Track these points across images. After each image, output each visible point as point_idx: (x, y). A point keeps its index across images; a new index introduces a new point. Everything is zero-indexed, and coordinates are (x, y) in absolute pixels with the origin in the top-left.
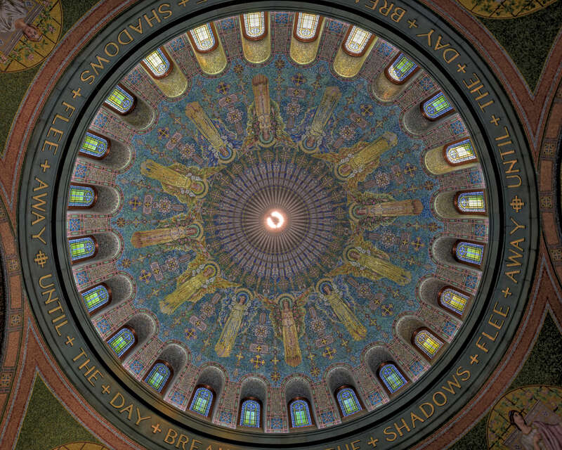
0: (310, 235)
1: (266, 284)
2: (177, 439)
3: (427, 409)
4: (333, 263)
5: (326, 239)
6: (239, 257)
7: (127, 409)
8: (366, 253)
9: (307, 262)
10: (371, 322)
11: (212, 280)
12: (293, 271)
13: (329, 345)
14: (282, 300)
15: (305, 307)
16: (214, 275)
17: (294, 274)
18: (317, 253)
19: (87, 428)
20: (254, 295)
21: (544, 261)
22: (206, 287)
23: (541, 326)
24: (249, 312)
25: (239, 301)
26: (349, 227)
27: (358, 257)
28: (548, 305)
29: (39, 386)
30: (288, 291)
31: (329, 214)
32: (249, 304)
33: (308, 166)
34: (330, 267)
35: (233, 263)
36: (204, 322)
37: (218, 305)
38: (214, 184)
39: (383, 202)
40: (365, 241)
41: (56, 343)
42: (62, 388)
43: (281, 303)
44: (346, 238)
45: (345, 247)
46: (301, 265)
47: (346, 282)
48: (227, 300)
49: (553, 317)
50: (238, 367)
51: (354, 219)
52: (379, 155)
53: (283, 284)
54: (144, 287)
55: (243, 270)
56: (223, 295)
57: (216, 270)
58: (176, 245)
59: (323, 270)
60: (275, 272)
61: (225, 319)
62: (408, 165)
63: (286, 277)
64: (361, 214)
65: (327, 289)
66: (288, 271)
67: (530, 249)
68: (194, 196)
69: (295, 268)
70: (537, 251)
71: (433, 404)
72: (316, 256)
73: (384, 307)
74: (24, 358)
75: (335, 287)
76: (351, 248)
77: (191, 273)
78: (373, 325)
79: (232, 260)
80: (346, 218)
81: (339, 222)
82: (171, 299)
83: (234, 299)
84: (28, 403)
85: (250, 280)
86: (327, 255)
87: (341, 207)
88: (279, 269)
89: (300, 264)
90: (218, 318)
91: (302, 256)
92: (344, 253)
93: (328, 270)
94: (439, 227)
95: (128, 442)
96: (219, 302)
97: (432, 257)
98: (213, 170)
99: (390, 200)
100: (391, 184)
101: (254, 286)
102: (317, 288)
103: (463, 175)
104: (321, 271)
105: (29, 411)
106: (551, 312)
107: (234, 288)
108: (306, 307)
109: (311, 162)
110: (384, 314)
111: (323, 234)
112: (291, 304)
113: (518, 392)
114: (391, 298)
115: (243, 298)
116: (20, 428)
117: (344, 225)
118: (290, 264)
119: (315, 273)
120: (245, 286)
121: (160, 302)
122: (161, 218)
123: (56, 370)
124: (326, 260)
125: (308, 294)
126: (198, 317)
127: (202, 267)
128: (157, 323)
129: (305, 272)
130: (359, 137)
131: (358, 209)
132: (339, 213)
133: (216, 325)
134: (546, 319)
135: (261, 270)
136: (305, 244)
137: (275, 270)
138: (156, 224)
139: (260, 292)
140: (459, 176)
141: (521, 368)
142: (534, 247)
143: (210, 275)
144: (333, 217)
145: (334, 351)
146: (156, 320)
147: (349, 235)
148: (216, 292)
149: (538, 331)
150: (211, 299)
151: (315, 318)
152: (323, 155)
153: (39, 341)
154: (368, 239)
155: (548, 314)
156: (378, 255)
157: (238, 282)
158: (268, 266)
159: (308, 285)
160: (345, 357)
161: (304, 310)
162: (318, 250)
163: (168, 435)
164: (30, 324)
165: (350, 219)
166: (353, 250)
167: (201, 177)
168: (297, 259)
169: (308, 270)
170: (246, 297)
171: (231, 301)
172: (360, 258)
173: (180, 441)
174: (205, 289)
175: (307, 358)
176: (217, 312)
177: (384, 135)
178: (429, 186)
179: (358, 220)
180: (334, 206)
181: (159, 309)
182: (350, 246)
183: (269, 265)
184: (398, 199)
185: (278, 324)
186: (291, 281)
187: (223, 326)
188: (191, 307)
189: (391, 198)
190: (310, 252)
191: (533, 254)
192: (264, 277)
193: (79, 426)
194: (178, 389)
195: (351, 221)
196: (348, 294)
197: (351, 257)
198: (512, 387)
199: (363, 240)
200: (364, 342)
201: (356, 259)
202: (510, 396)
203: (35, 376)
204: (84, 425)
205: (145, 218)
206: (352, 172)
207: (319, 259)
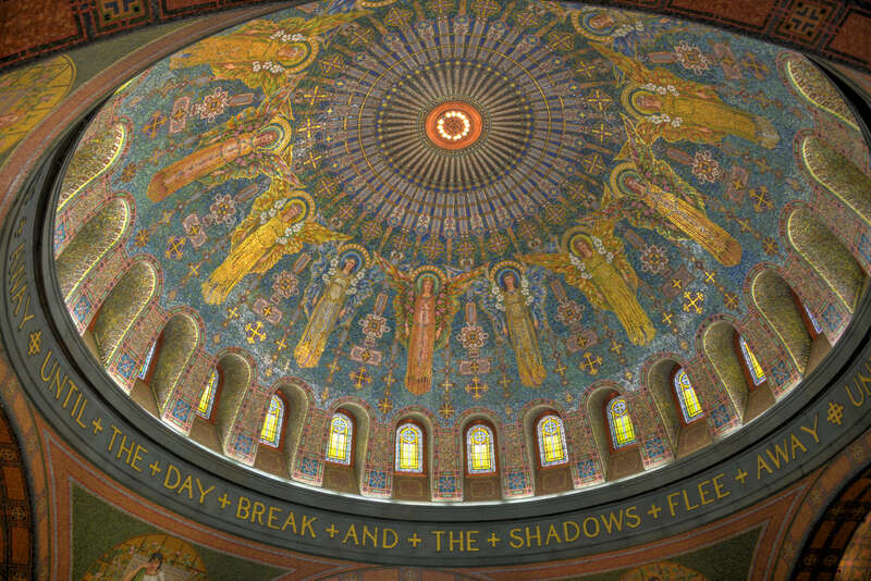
0: (517, 175)
1: (400, 242)
2: (251, 510)
3: (572, 530)
4: (539, 241)
5: (544, 194)
6: (358, 183)
7: (185, 485)
8: (605, 255)
9: (490, 220)
10: (557, 367)
11: (298, 228)
12: (458, 229)
13: (480, 376)
14: (423, 277)
15: (461, 299)
16: (302, 216)
17: (460, 234)
18: (516, 212)
19: (143, 520)
20: (372, 257)
21: (802, 487)
22: (284, 241)
23: (743, 532)
24: (358, 288)
25: (342, 266)
26: (598, 195)
27: (589, 254)
28: (767, 522)
29: (79, 495)
30: (439, 262)
31: (573, 155)
32: (361, 275)
33: (571, 56)
34: (530, 245)
35: (343, 195)
36: (278, 308)
37: (304, 275)
38: (333, 42)
39: (683, 198)
40: (614, 234)
41: (83, 441)
42: (106, 489)
43: (419, 281)
44: (582, 211)
45: (573, 226)
46: (476, 222)
47: (547, 283)
48: (322, 266)
49: (762, 534)
50: (330, 385)
51: (615, 188)
52: (727, 132)
53: (433, 249)
54: (174, 267)
55: (360, 208)
56: (315, 256)
57: (308, 207)
58: (231, 171)
59: (516, 245)
60: (424, 222)
61: (315, 300)
62: (763, 189)
63: (441, 237)
64: (633, 190)
65: (509, 280)
66: (449, 226)
67: (801, 466)
68: (281, 69)
69: (463, 225)
70: (804, 476)
71: (581, 528)
72: (512, 215)
73: (587, 356)
74: (52, 473)
75: (525, 283)
76: (583, 233)
77: (259, 218)
78: (559, 373)
79: (341, 188)
80: (601, 179)
81: (584, 177)
82: (219, 275)
83: (335, 262)
84: (71, 515)
85: (371, 230)
86: (535, 222)
87: (603, 154)
88: (432, 219)
89: (476, 220)
90: (302, 298)
91: (486, 207)
92: (567, 235)
93: (525, 250)
94: (738, 309)
95: (195, 527)
96: (307, 269)
97: (699, 336)
98: (339, 19)
99: (697, 207)
100: (715, 187)
101: (375, 242)
102: (493, 272)
103: (824, 294)
104: (511, 245)
105: (76, 521)
106: (765, 528)
107: (338, 242)
108: (463, 299)
109: (582, 52)
110: (582, 367)
111: (542, 183)
112: (437, 286)
113: (674, 567)
114: (605, 349)
115: (350, 263)
116: (71, 539)
117: (590, 188)
118: (456, 213)
119: (498, 244)
120: (358, 239)
121: (203, 286)
122: (203, 130)
123: (93, 472)
124: (527, 230)
125: (473, 277)
126: (268, 301)
127: (279, 204)
128: (201, 325)
129: (481, 237)
130: (708, 78)
131: (633, 178)
132: (593, 165)
133: (297, 313)
134: (754, 531)
135: (397, 214)
136: (499, 187)
137: (424, 219)
138: (196, 143)
139: (385, 254)
140: (817, 288)
141: (694, 550)
142: (806, 469)
143: (294, 218)
144: (577, 164)
145: (485, 388)
146: (198, 320)
147: (592, 210)
148: (301, 252)
149: (737, 534)
150: (292, 265)
151: (472, 324)
152: (616, 54)
153: (64, 450)
154: (621, 236)
155: (760, 528)
156: (622, 271)
157: (345, 231)
158: (411, 208)
159: (478, 264)
160: (497, 404)
161: (456, 303)
162: (520, 207)
163: (240, 508)
164: (48, 436)
165: (608, 184)
166: (584, 236)
167: (306, 33)
168: (474, 210)
169: (487, 236)
170: (357, 260)
171: (329, 266)
172: (592, 257)
173: (254, 512)
174: (282, 246)
175: (439, 385)
176: (301, 287)
177: (758, 118)
178: (770, 246)
179: (621, 196)
180: (589, 146)
181: (203, 298)
182: (583, 229)
183: (415, 207)
184: (713, 216)
185: (405, 317)
186: (449, 247)
187: (310, 314)
188: (256, 283)
189: (702, 204)
190: (504, 204)
191: (799, 474)
192: (400, 227)
193: (135, 521)
194: (242, 430)
195: (607, 189)
196: (540, 305)
197: (577, 249)
198: (670, 560)
199: (610, 231)
200: (535, 392)
201: (582, 256)
202: (662, 566)
203: (71, 486)
204: (140, 519)
205: (172, 142)
206: (659, 115)
207: (515, 225)
